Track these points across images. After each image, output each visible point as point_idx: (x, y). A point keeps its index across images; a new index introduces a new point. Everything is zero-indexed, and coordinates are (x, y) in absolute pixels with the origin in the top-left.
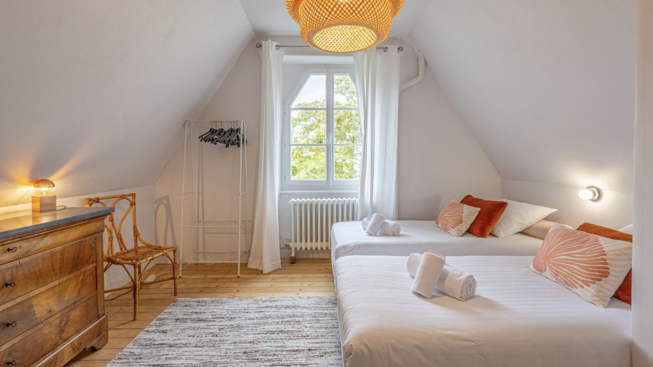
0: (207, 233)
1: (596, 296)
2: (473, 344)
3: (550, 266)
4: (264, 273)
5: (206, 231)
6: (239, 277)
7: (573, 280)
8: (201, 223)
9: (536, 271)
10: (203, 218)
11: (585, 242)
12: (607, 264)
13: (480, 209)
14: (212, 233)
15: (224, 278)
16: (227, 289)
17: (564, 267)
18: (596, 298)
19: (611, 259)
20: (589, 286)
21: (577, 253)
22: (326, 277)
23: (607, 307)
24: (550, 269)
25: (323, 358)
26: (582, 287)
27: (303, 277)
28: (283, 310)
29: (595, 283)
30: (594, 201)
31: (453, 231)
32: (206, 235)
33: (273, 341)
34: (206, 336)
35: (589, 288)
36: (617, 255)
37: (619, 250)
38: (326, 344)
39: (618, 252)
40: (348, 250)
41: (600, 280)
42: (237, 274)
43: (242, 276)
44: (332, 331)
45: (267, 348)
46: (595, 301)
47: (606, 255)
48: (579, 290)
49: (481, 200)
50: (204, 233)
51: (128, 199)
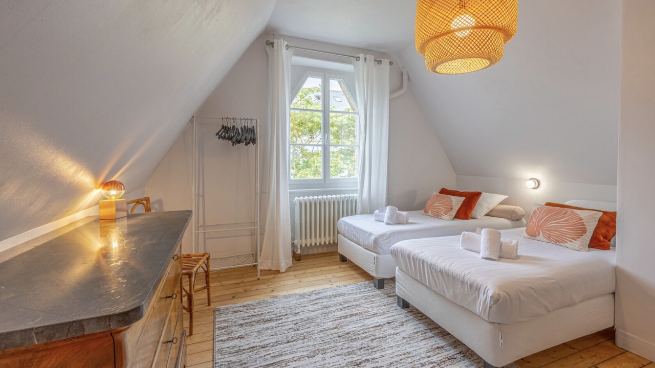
0: (208, 238)
1: (581, 246)
2: (553, 281)
3: (542, 232)
4: (281, 272)
5: (207, 236)
6: (259, 279)
7: (563, 238)
8: (202, 228)
9: (529, 237)
10: (204, 222)
11: (565, 213)
12: (585, 225)
13: (465, 198)
14: (213, 238)
15: (243, 282)
16: (257, 291)
17: (555, 231)
18: (581, 247)
19: (588, 222)
20: (576, 240)
21: (563, 221)
22: (340, 268)
23: (588, 251)
24: (543, 234)
25: (405, 326)
26: (572, 242)
27: (321, 271)
28: (333, 299)
29: (579, 238)
30: (534, 188)
31: (446, 217)
32: (207, 240)
33: (352, 323)
34: (288, 332)
35: (576, 241)
36: (590, 219)
37: (590, 216)
38: (396, 316)
39: (589, 217)
40: (385, 238)
41: (582, 236)
42: (257, 275)
43: (262, 278)
44: (392, 307)
45: (354, 329)
46: (581, 249)
47: (582, 220)
48: (569, 244)
49: (458, 192)
50: (205, 238)
51: (143, 204)
